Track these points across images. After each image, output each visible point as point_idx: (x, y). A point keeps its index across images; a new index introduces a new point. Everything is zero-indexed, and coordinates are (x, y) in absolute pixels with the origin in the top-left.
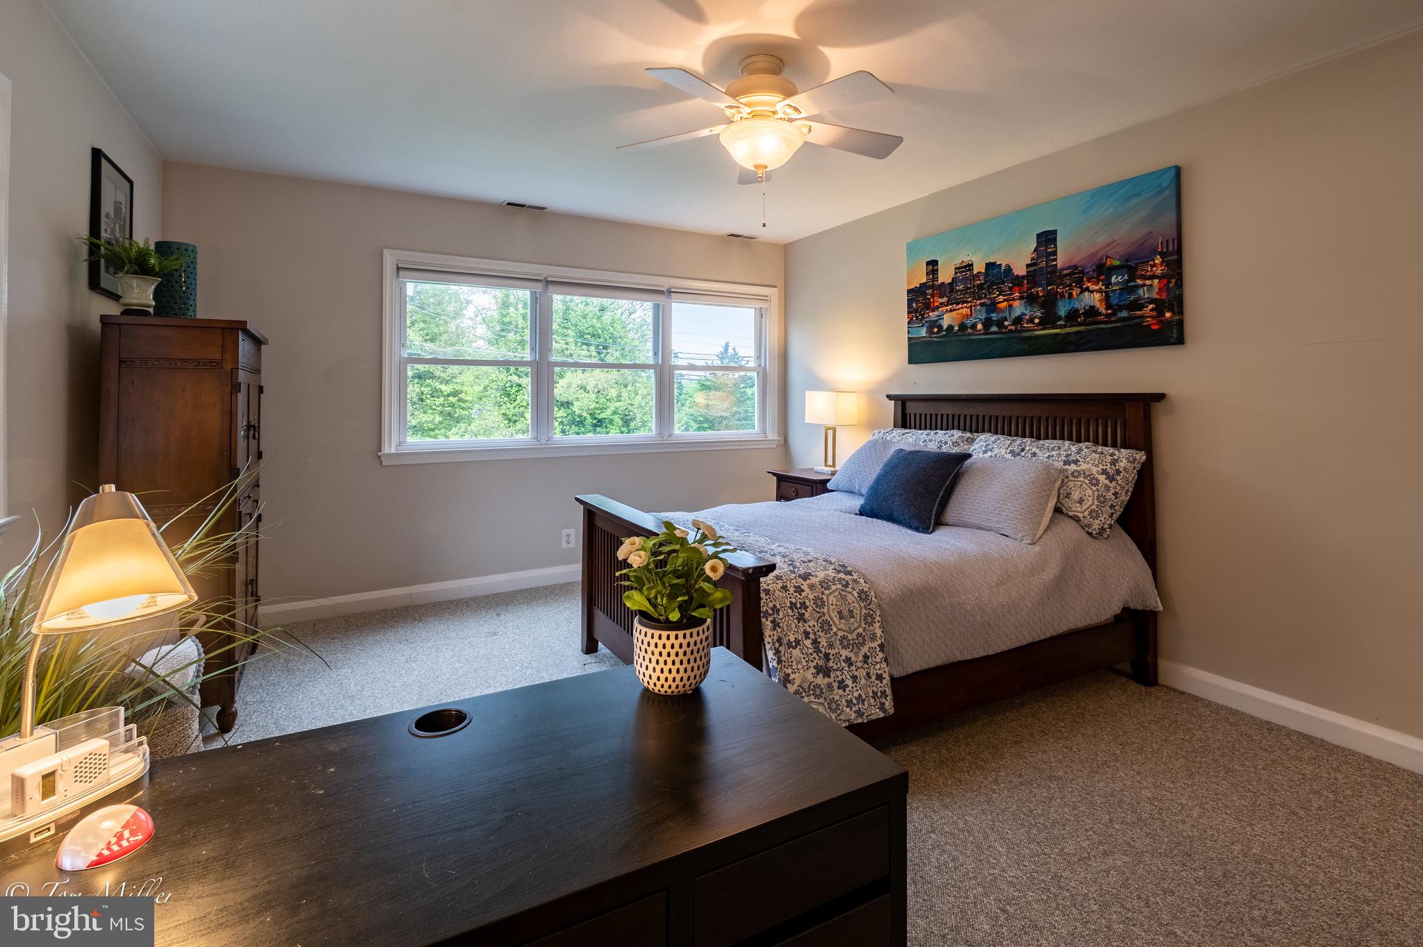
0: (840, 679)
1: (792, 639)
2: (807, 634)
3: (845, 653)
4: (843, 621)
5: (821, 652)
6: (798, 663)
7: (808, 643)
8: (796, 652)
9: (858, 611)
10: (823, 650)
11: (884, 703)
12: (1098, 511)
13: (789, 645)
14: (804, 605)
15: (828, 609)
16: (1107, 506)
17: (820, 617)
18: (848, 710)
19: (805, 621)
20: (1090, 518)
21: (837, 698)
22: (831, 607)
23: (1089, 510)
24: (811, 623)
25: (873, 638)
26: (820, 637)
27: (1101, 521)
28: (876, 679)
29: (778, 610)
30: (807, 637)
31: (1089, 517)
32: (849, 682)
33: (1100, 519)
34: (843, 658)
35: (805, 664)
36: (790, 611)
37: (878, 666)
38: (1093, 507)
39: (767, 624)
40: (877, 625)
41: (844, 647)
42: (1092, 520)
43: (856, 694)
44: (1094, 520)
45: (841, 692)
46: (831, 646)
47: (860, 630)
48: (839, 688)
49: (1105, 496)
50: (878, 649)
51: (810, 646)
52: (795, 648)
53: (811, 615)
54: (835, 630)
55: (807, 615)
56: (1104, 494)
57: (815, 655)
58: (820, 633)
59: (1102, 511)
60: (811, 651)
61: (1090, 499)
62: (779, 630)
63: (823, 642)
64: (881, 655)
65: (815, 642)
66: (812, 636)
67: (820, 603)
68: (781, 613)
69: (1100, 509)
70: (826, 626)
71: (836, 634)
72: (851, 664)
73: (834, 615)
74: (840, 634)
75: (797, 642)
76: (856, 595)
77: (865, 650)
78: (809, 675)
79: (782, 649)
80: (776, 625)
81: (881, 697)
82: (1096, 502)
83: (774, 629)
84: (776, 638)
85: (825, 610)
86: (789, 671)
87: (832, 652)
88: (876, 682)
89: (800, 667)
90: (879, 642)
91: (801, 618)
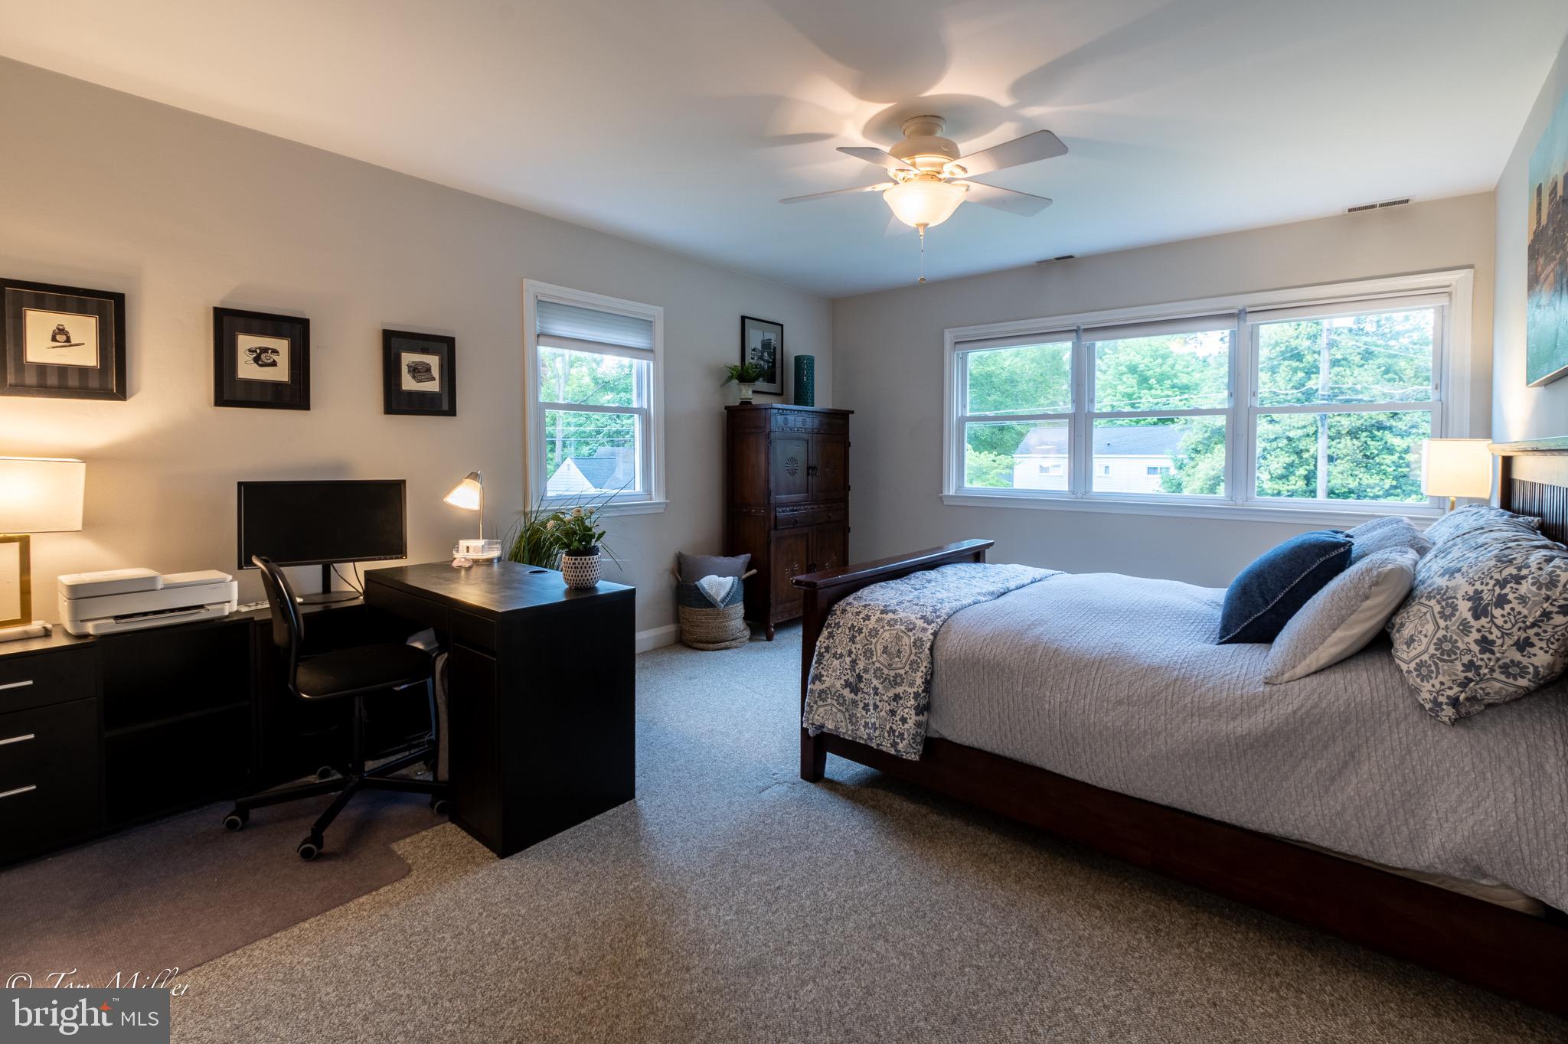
0: (866, 702)
1: (839, 652)
2: (850, 653)
3: (875, 682)
4: (885, 655)
5: (855, 672)
6: (834, 671)
7: (848, 660)
8: (836, 663)
9: (907, 655)
10: (857, 671)
11: (898, 744)
12: (1430, 666)
13: (835, 655)
14: (860, 631)
15: (877, 642)
16: (1457, 663)
17: (867, 644)
18: (863, 729)
19: (854, 643)
20: (1418, 676)
21: (859, 715)
22: (881, 641)
23: (1418, 660)
24: (858, 646)
25: (912, 684)
26: (860, 659)
27: (1433, 686)
28: (900, 720)
29: (839, 627)
30: (849, 656)
31: (1415, 673)
32: (871, 708)
33: (1432, 682)
34: (873, 685)
35: (838, 674)
36: (847, 630)
37: (906, 710)
38: (1425, 657)
39: (825, 633)
40: (919, 674)
41: (876, 677)
42: (1418, 680)
43: (873, 720)
44: (1422, 681)
45: (864, 713)
46: (866, 671)
47: (902, 672)
48: (863, 708)
49: (1456, 641)
50: (912, 695)
51: (848, 663)
52: (837, 659)
53: (861, 639)
54: (874, 659)
55: (858, 638)
56: (1455, 637)
57: (849, 671)
58: (861, 657)
59: (1437, 668)
60: (847, 666)
61: (1425, 641)
62: (831, 641)
63: (861, 665)
64: (913, 702)
65: (854, 662)
66: (853, 656)
67: (873, 633)
68: (840, 629)
69: (1436, 664)
70: (869, 653)
71: (873, 663)
72: (876, 694)
73: (880, 648)
74: (877, 665)
75: (841, 656)
76: (912, 640)
77: (899, 690)
78: (838, 684)
79: (827, 656)
80: (831, 635)
81: (898, 737)
82: (1432, 650)
83: (828, 638)
84: (825, 645)
85: (874, 641)
86: (825, 673)
87: (865, 676)
88: (899, 722)
89: (834, 674)
90: (915, 690)
91: (853, 639)
